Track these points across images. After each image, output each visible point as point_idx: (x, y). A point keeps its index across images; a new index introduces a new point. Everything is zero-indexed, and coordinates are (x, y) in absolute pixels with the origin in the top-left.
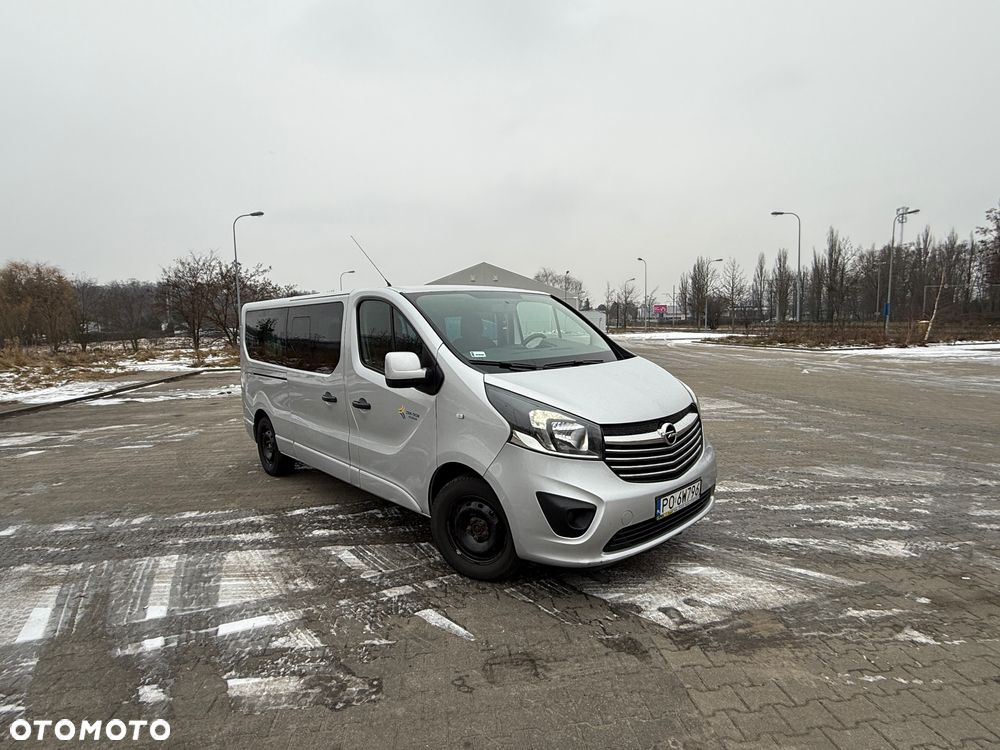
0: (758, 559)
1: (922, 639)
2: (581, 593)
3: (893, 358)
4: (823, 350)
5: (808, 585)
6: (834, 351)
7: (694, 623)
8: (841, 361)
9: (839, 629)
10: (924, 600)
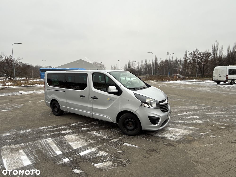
0: (179, 126)
1: (214, 137)
2: (153, 136)
3: (173, 83)
4: (159, 82)
5: (191, 129)
6: (161, 82)
7: (178, 139)
8: (164, 84)
9: (201, 137)
10: (210, 130)
